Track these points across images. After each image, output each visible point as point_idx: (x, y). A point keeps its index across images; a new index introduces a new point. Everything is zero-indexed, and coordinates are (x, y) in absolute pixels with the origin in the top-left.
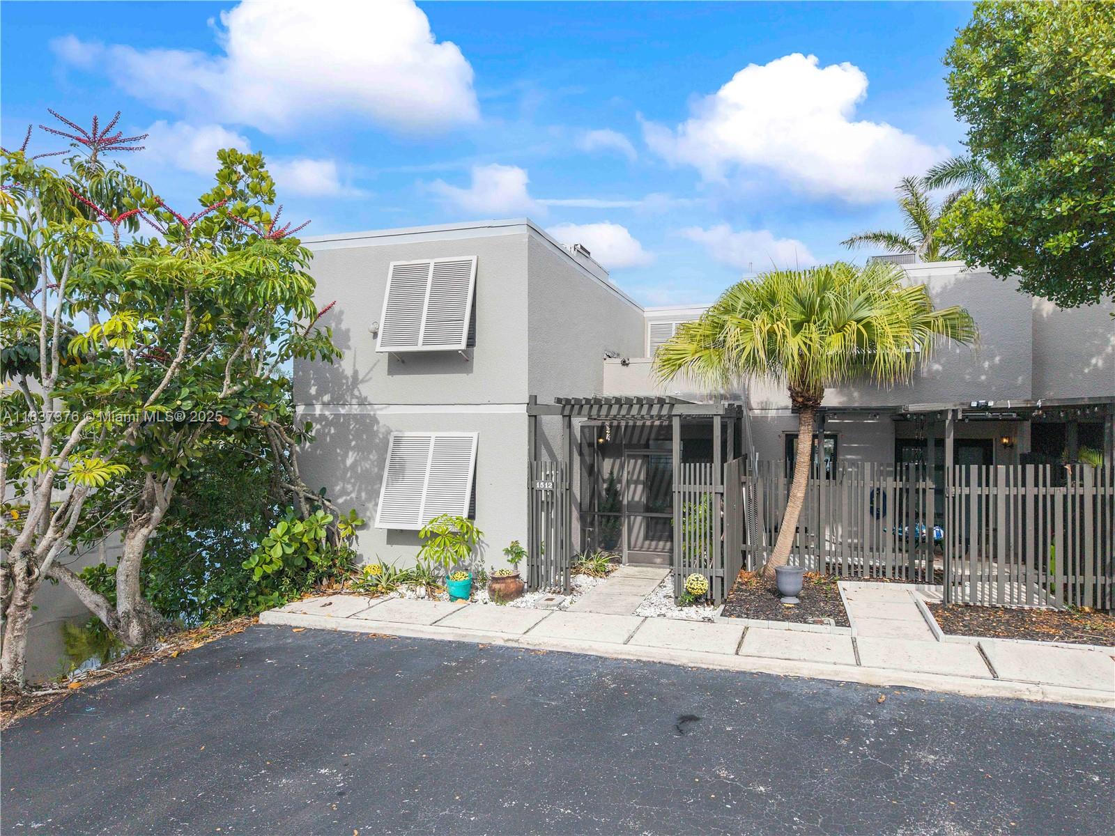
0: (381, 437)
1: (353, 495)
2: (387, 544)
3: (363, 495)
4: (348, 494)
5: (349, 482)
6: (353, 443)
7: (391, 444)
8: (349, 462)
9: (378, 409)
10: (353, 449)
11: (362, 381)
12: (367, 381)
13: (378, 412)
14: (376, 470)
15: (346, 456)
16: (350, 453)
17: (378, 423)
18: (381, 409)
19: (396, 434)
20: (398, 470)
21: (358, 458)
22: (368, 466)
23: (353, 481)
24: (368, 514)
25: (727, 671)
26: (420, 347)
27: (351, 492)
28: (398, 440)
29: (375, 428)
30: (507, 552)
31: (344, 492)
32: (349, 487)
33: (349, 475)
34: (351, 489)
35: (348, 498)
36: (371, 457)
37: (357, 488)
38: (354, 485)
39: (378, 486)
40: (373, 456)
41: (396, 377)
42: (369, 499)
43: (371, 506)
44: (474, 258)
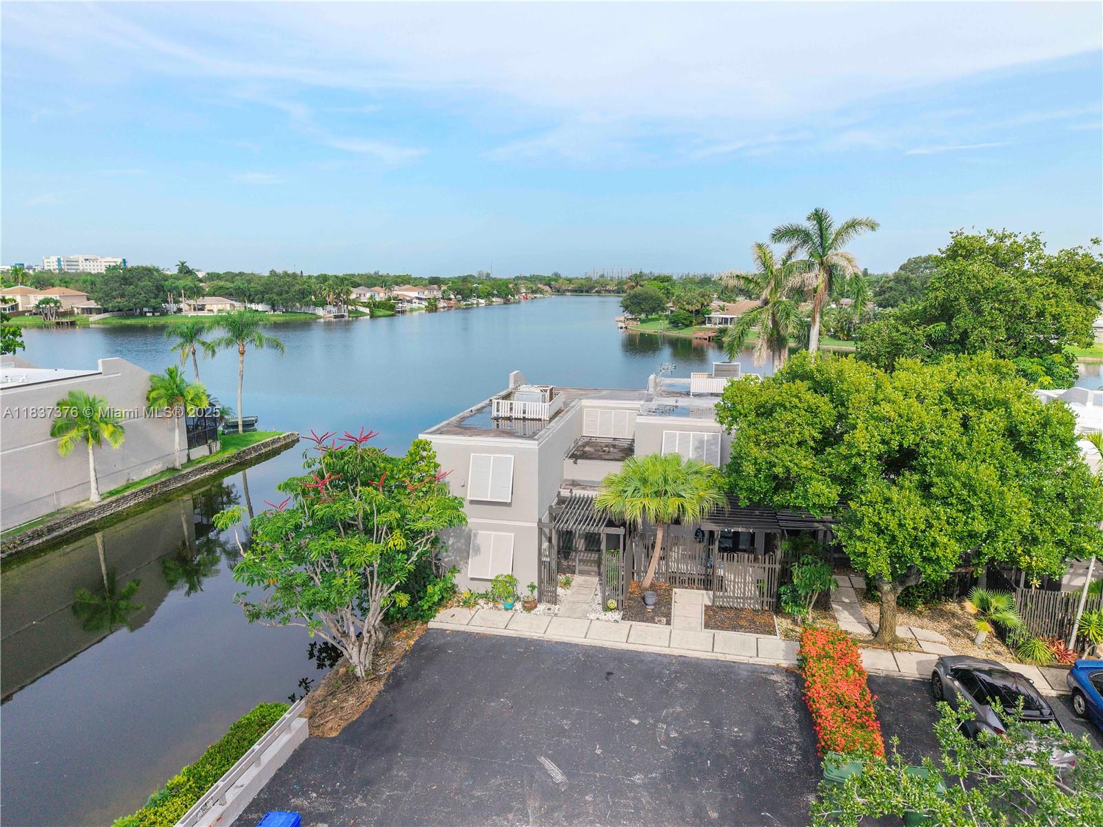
0: (466, 532)
2: (471, 580)
3: (458, 558)
4: (450, 557)
5: (450, 552)
6: (452, 534)
7: (472, 537)
8: (450, 543)
10: (452, 537)
14: (463, 548)
16: (451, 539)
19: (476, 531)
20: (477, 550)
21: (455, 541)
22: (460, 545)
23: (452, 551)
24: (460, 566)
26: (489, 499)
27: (452, 557)
28: (476, 534)
29: (463, 528)
30: (528, 586)
31: (447, 556)
32: (451, 554)
33: (450, 548)
35: (450, 559)
36: (461, 541)
38: (453, 554)
39: (465, 554)
40: (463, 541)
41: (473, 505)
42: (461, 561)
43: (462, 563)
44: (513, 457)
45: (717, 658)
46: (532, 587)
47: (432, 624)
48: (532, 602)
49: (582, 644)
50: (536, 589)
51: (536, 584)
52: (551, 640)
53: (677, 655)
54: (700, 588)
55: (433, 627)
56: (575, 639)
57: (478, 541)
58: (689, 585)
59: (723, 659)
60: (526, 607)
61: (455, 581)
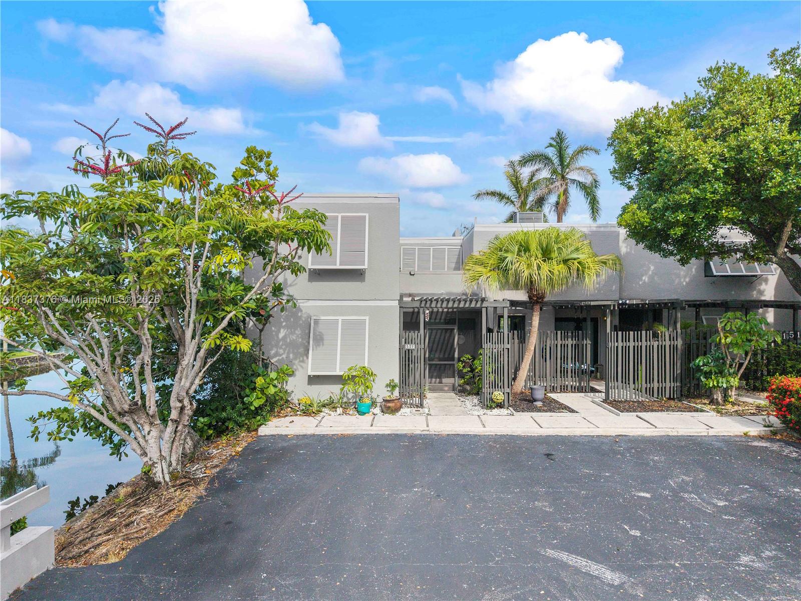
0: (304, 319)
1: (284, 356)
2: (308, 384)
3: (291, 356)
4: (280, 355)
5: (281, 348)
6: (284, 324)
7: (312, 324)
8: (281, 335)
9: (301, 303)
10: (284, 327)
11: (291, 285)
12: (293, 285)
13: (301, 305)
14: (300, 340)
15: (279, 331)
16: (282, 330)
17: (302, 311)
18: (303, 303)
19: (315, 318)
20: (319, 340)
21: (287, 333)
22: (295, 338)
23: (284, 347)
24: (295, 367)
25: (541, 436)
26: (338, 267)
27: (283, 354)
28: (317, 322)
29: (299, 314)
30: (387, 386)
31: (276, 354)
32: (281, 351)
33: (281, 343)
34: (282, 352)
35: (280, 358)
36: (297, 332)
37: (286, 352)
38: (284, 350)
39: (301, 350)
40: (298, 332)
41: (314, 283)
42: (295, 359)
43: (296, 362)
44: (367, 215)
45: (667, 434)
46: (391, 386)
47: (263, 431)
48: (396, 401)
49: (483, 434)
50: (397, 389)
51: (397, 381)
52: (440, 433)
53: (614, 435)
54: (575, 392)
55: (267, 434)
56: (473, 429)
57: (321, 328)
58: (561, 391)
59: (676, 434)
60: (389, 407)
61: (289, 388)
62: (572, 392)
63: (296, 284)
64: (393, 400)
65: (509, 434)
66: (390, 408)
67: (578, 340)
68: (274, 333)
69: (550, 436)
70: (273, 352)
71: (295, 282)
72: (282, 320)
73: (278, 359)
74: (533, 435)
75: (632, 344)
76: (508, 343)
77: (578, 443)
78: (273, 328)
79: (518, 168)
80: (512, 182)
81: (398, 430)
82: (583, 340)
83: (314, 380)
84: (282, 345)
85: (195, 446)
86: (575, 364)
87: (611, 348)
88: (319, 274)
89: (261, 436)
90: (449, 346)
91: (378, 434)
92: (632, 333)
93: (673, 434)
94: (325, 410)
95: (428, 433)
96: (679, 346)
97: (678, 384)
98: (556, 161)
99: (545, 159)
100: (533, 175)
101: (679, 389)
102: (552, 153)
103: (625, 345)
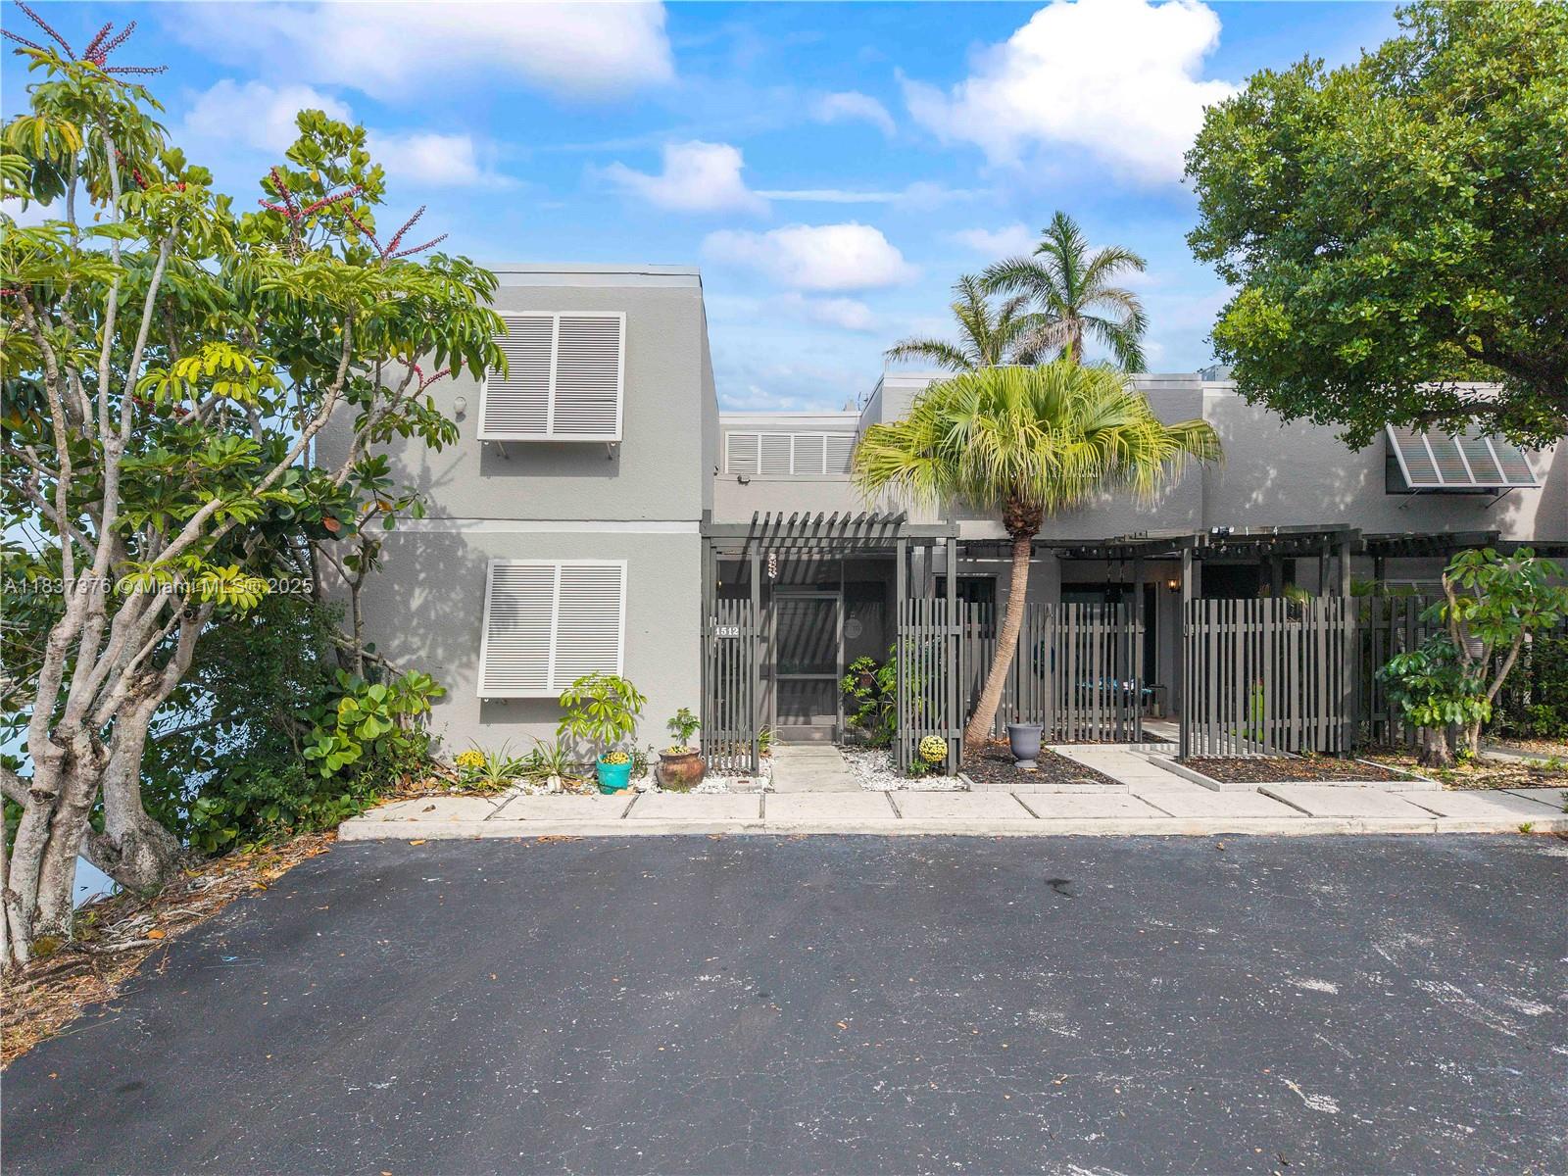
0: (470, 565)
1: (423, 653)
2: (481, 722)
3: (440, 652)
4: (414, 651)
5: (415, 634)
6: (422, 576)
7: (490, 577)
8: (416, 602)
9: (463, 526)
10: (421, 584)
11: (438, 483)
12: (445, 483)
13: (464, 530)
14: (462, 614)
15: (410, 594)
16: (417, 591)
17: (464, 545)
18: (469, 526)
19: (497, 561)
20: (507, 614)
21: (430, 598)
22: (448, 610)
23: (422, 631)
24: (449, 679)
25: (1036, 837)
26: (550, 436)
27: (419, 648)
28: (500, 572)
29: (460, 553)
30: (672, 724)
31: (405, 649)
32: (416, 641)
33: (415, 622)
34: (419, 643)
35: (414, 657)
36: (453, 595)
37: (428, 642)
38: (423, 638)
39: (465, 638)
40: (457, 595)
41: (496, 480)
42: (449, 659)
43: (453, 667)
44: (623, 316)
45: (1339, 830)
46: (683, 725)
47: (353, 830)
48: (691, 760)
49: (897, 833)
50: (696, 732)
51: (695, 712)
52: (790, 832)
53: (1211, 833)
54: (1109, 742)
55: (360, 837)
56: (871, 822)
57: (511, 587)
58: (1077, 739)
59: (1359, 831)
60: (674, 774)
61: (433, 729)
62: (1102, 742)
63: (452, 480)
64: (684, 757)
65: (958, 833)
66: (678, 774)
67: (1116, 624)
68: (398, 598)
69: (1057, 836)
70: (396, 642)
71: (450, 476)
72: (418, 567)
73: (409, 661)
74: (1016, 834)
75: (1240, 628)
76: (958, 624)
77: (1128, 853)
78: (396, 587)
79: (978, 292)
80: (968, 323)
81: (687, 826)
82: (1127, 624)
83: (496, 710)
84: (419, 625)
85: (163, 869)
86: (1109, 681)
87: (1193, 637)
88: (507, 458)
89: (345, 842)
90: (826, 636)
91: (637, 837)
92: (1240, 602)
93: (1353, 832)
94: (522, 783)
95: (761, 832)
96: (1348, 633)
97: (1346, 720)
98: (1057, 279)
99: (1035, 276)
100: (1010, 311)
101: (1348, 731)
102: (1047, 262)
103: (1225, 630)
